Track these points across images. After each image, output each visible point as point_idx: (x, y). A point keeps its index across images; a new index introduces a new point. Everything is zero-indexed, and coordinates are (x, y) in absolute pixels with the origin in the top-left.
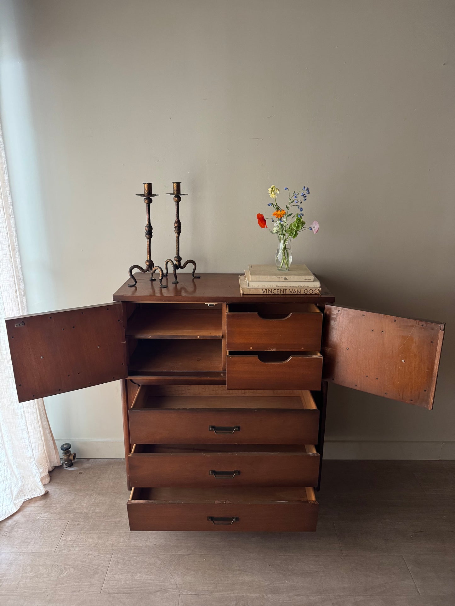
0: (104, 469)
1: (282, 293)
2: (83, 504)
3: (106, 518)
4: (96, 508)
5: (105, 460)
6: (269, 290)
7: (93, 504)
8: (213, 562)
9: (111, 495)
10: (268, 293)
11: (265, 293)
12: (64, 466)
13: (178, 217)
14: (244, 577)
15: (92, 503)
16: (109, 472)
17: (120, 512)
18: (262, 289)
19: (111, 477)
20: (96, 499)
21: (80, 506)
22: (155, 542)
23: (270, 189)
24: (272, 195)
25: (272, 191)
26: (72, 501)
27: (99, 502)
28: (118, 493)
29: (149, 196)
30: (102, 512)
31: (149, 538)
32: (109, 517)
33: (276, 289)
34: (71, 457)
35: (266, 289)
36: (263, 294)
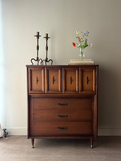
0: (18, 138)
1: (81, 64)
4: (15, 148)
9: (21, 144)
12: (3, 137)
13: (47, 45)
19: (21, 140)
20: (15, 145)
21: (9, 147)
22: (37, 156)
23: (76, 31)
24: (77, 33)
25: (77, 32)
26: (6, 146)
29: (38, 36)
30: (17, 149)
33: (79, 63)
34: (6, 134)
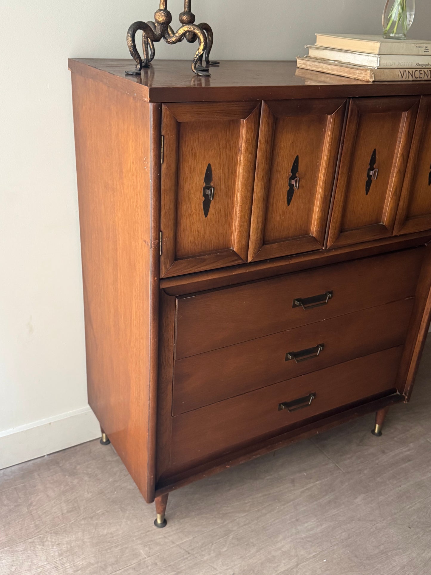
0: (24, 486)
1: (426, 78)
2: (41, 564)
3: (110, 568)
4: (73, 561)
5: (13, 468)
6: (409, 72)
7: (60, 555)
8: (339, 559)
9: (82, 525)
10: (407, 79)
11: (404, 79)
14: (397, 560)
15: (57, 554)
16: (40, 487)
17: (127, 548)
18: (399, 70)
19: (51, 494)
20: (58, 544)
21: (40, 570)
22: (230, 570)
26: (14, 567)
27: (71, 547)
28: (92, 518)
30: (92, 561)
31: (215, 569)
32: (113, 564)
33: (419, 70)
35: (405, 70)
36: (400, 79)
